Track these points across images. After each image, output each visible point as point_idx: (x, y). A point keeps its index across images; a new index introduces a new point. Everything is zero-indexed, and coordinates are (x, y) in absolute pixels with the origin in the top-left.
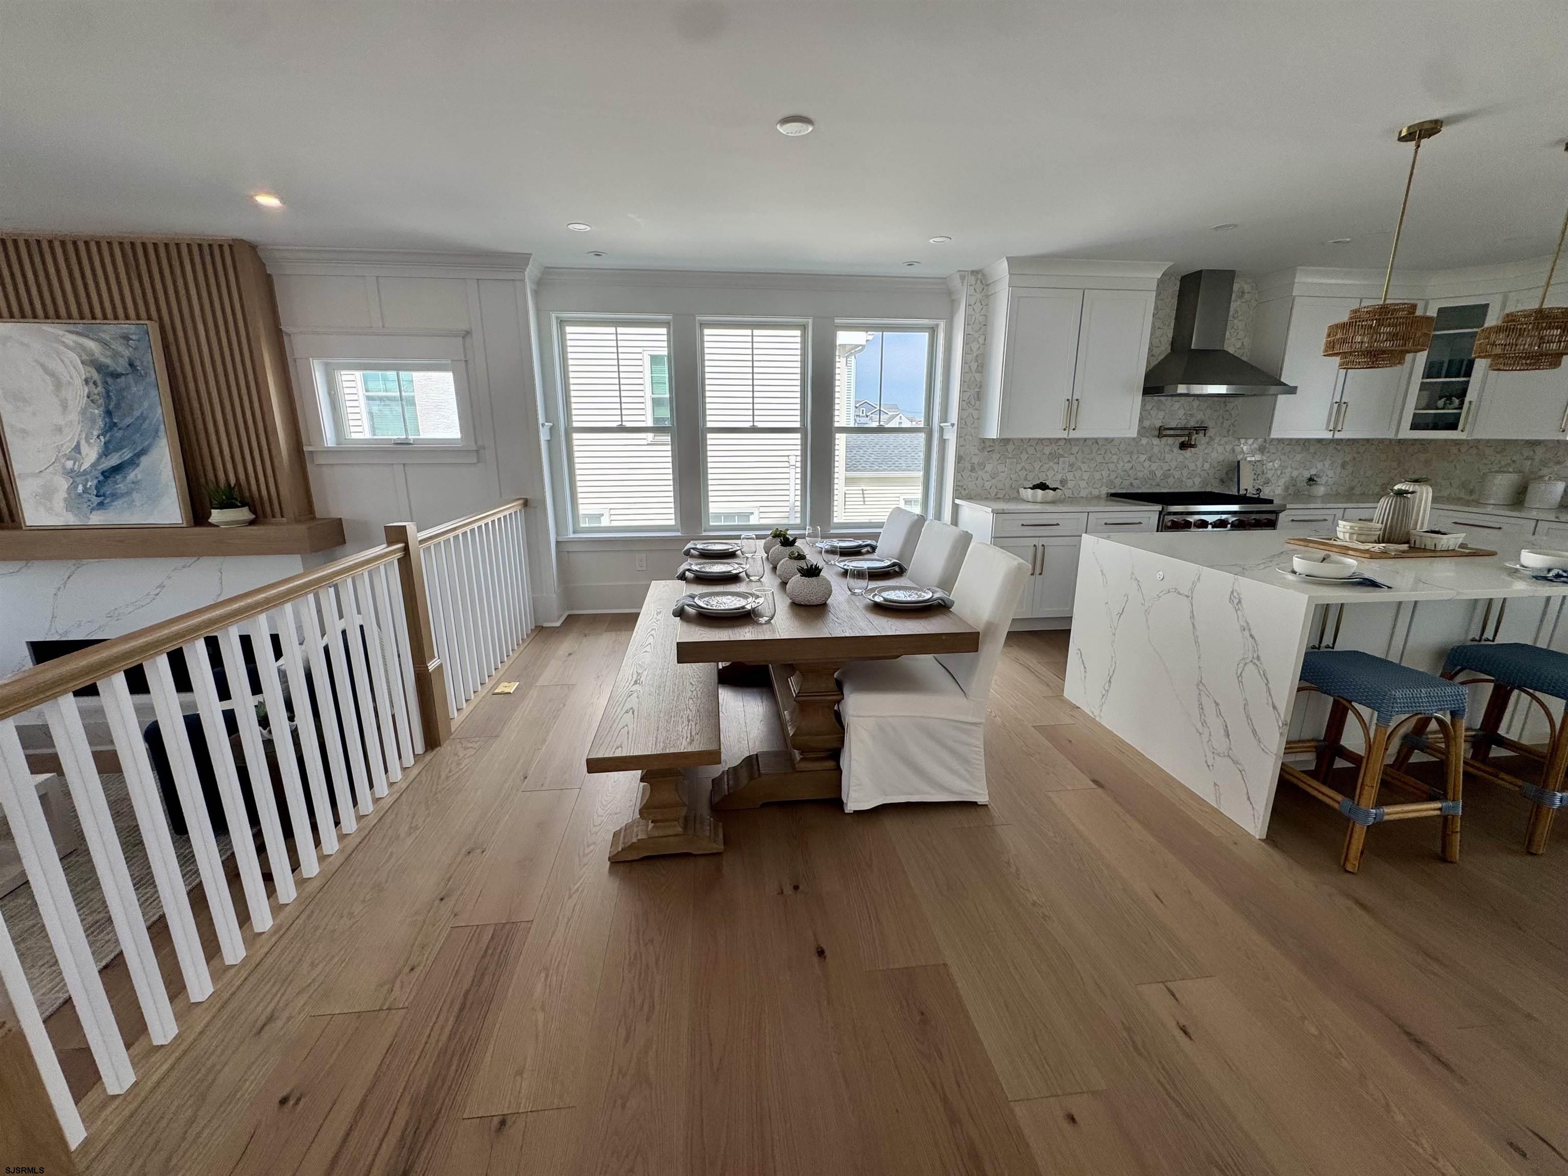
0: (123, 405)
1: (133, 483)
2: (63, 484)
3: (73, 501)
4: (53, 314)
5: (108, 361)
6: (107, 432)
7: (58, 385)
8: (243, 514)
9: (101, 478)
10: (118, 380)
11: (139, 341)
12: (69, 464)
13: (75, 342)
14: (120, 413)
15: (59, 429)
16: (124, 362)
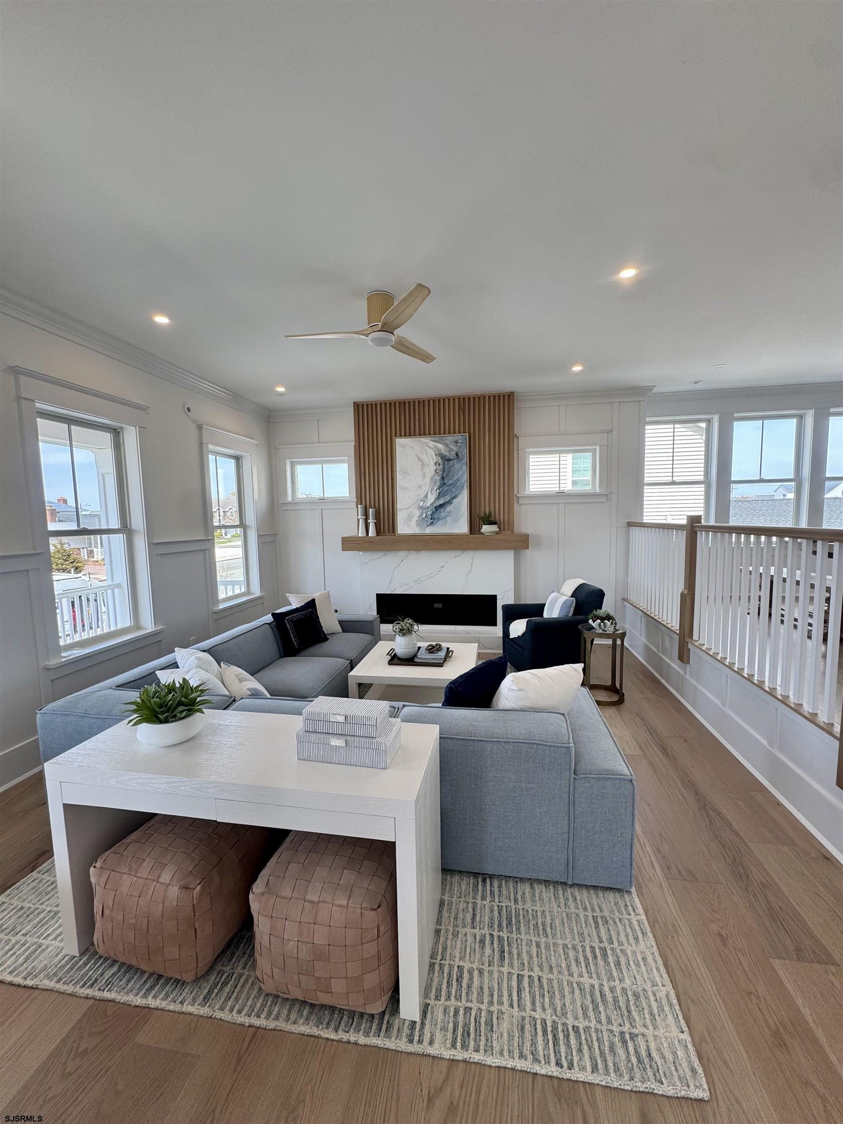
0: (450, 474)
1: (448, 512)
2: (417, 513)
3: (421, 521)
4: (422, 433)
5: (447, 454)
6: (441, 487)
7: (423, 465)
8: (494, 528)
9: (434, 510)
10: (450, 462)
11: (462, 443)
12: (421, 504)
13: (434, 445)
14: (448, 478)
15: (420, 487)
16: (453, 453)
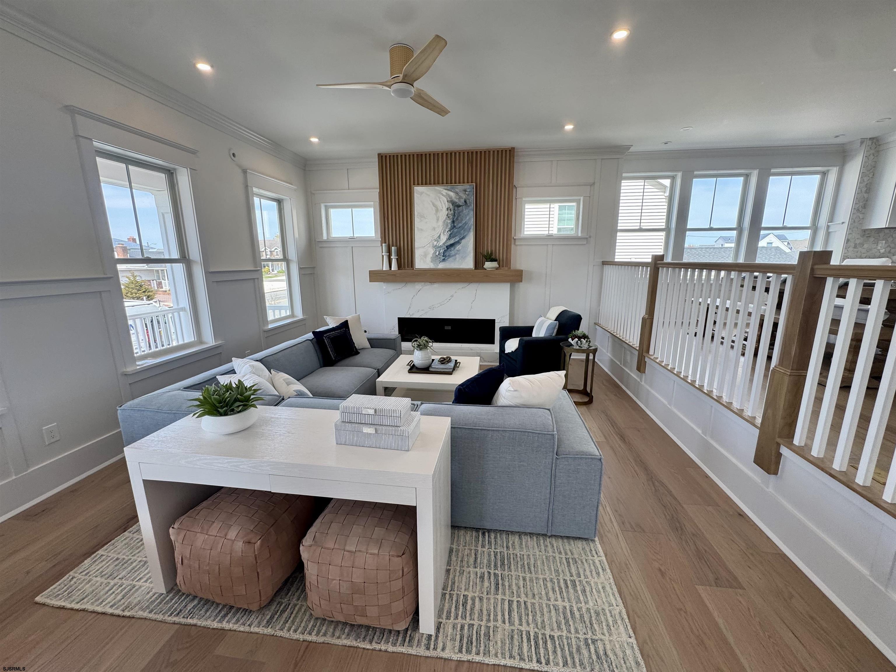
0: (459, 218)
1: (457, 251)
2: (431, 251)
3: (435, 258)
4: (436, 182)
5: (457, 200)
6: (451, 230)
7: (437, 210)
8: (495, 264)
9: (446, 249)
10: (459, 208)
11: (470, 191)
12: (435, 243)
13: (446, 193)
14: (458, 221)
15: (434, 229)
16: (463, 201)
